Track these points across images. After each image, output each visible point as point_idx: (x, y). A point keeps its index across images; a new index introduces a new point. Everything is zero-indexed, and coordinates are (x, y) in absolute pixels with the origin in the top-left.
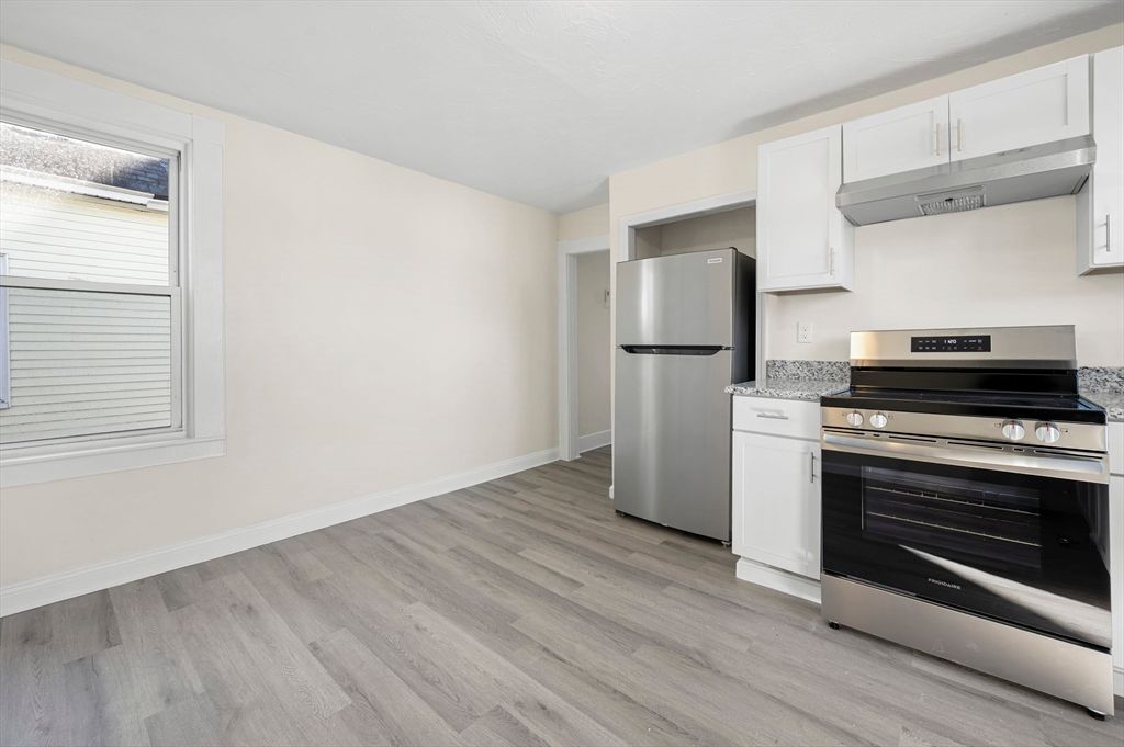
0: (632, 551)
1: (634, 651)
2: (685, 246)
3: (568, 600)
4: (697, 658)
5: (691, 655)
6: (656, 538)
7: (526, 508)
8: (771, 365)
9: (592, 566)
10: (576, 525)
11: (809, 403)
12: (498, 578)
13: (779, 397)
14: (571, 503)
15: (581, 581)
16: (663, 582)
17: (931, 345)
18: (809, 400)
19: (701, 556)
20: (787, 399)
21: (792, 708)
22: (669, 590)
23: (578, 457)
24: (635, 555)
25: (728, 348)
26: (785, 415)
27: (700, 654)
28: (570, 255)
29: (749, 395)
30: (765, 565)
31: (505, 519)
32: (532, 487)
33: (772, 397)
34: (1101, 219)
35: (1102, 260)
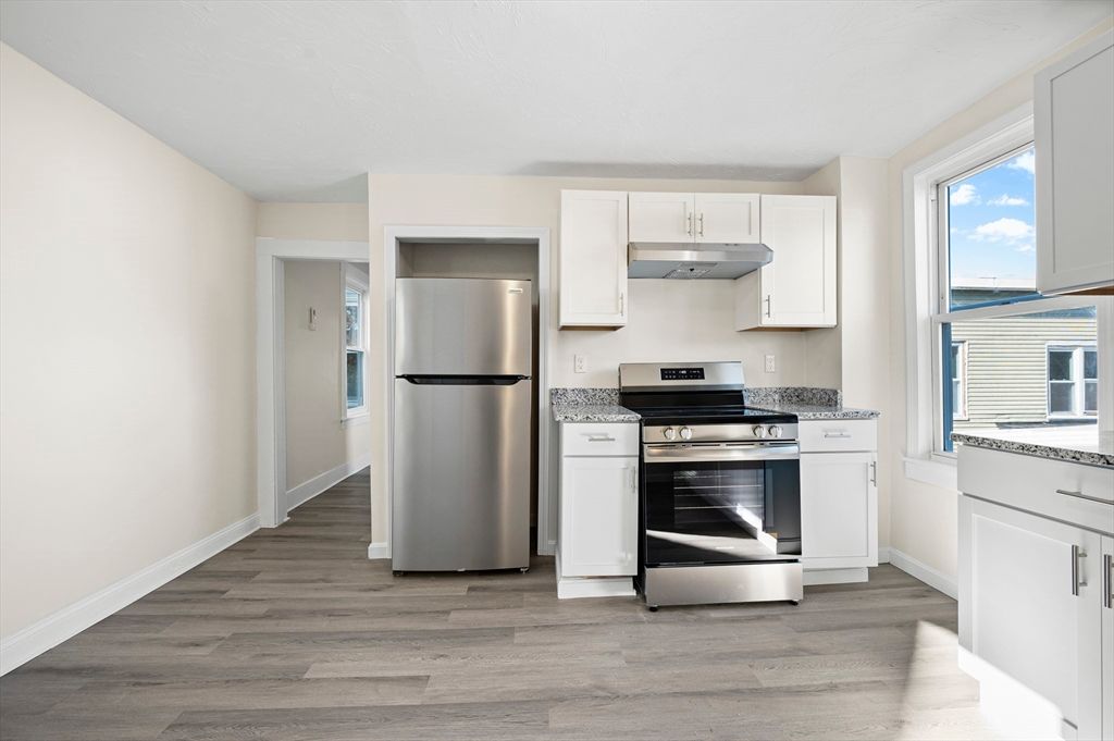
0: (447, 612)
1: (547, 722)
2: (442, 271)
3: (428, 706)
4: (600, 693)
5: (595, 694)
6: (460, 588)
7: (262, 609)
8: (554, 393)
9: (418, 648)
10: (354, 605)
11: (631, 425)
12: (303, 727)
13: (607, 422)
14: (324, 580)
15: (422, 673)
16: (507, 632)
17: (672, 374)
18: (630, 422)
19: (514, 590)
20: (612, 422)
21: (693, 694)
22: (519, 637)
23: (287, 519)
24: (453, 616)
25: (526, 378)
26: (611, 437)
27: (599, 688)
28: (278, 258)
29: (580, 422)
30: (582, 577)
31: (235, 636)
32: (247, 576)
33: (600, 421)
34: (764, 297)
35: (766, 322)
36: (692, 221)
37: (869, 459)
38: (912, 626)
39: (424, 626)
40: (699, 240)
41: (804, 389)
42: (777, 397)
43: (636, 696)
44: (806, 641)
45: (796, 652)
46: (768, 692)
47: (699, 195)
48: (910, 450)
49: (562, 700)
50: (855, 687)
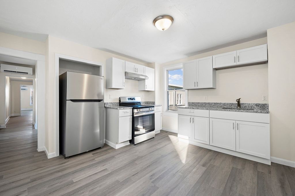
13: (127, 109)
25: (103, 100)
29: (122, 109)
34: (146, 85)
35: (146, 90)
36: (136, 69)
37: (161, 112)
38: (168, 136)
39: (92, 163)
40: (137, 73)
41: (148, 102)
42: (144, 103)
43: (145, 155)
44: (159, 141)
45: (159, 143)
46: (160, 148)
47: (137, 64)
48: (164, 111)
49: (135, 160)
50: (168, 144)
